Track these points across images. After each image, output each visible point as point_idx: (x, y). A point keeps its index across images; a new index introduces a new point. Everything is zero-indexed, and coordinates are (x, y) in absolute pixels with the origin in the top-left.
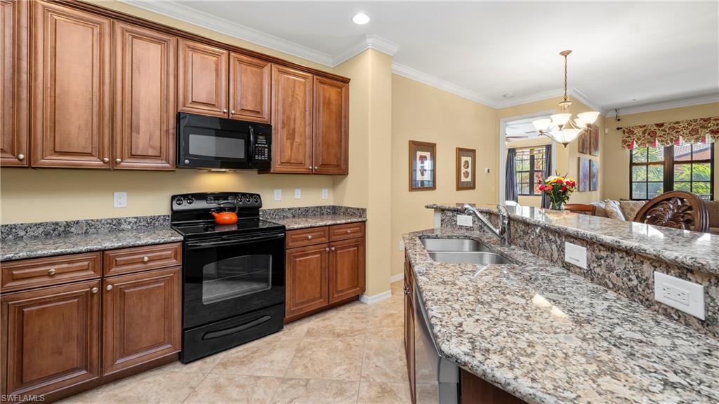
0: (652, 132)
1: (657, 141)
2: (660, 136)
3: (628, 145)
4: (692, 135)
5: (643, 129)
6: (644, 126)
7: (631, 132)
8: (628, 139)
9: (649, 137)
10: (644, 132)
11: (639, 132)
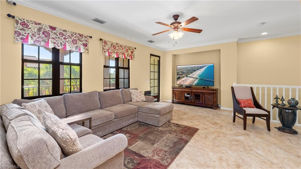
0: (47, 32)
1: (50, 42)
2: (53, 38)
3: (22, 39)
4: (74, 44)
5: (38, 26)
6: (40, 24)
7: (24, 24)
8: (22, 32)
9: (43, 36)
10: (39, 30)
11: (34, 28)
